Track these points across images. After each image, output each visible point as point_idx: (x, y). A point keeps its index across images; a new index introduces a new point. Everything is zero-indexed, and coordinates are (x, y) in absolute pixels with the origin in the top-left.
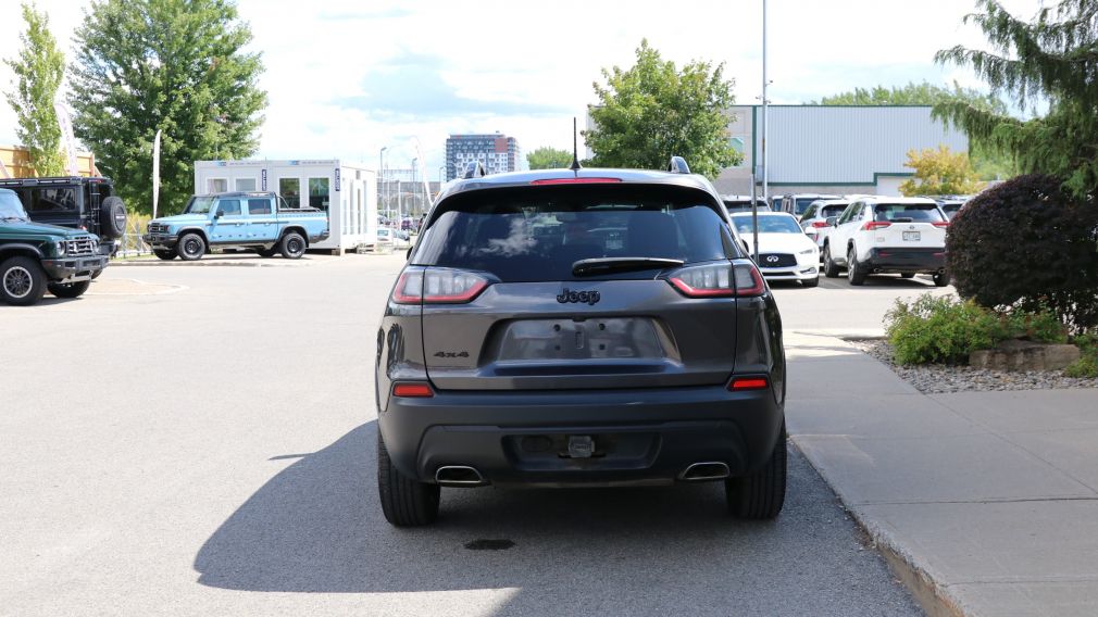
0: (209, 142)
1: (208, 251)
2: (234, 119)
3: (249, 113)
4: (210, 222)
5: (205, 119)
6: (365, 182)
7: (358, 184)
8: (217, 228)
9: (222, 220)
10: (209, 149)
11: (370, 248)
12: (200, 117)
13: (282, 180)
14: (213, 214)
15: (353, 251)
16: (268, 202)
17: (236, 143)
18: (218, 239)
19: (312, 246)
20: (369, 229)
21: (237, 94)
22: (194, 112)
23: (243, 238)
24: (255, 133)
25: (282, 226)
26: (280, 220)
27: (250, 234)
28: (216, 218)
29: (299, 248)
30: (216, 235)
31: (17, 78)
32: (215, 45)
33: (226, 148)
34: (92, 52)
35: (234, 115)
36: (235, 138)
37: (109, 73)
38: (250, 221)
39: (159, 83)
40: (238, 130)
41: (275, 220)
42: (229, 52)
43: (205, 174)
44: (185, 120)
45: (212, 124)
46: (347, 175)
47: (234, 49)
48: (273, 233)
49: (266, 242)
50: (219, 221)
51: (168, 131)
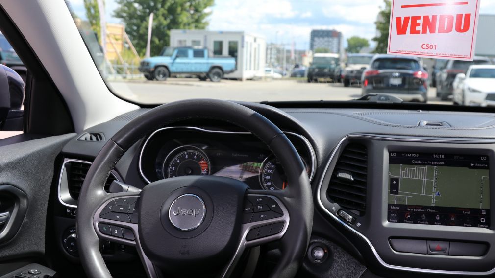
0: (183, 22)
1: (169, 76)
2: (196, 10)
3: (205, 7)
4: (172, 61)
5: (181, 10)
6: (259, 45)
7: (255, 45)
8: (175, 65)
9: (178, 60)
11: (260, 79)
12: (179, 9)
14: (174, 56)
15: (251, 79)
16: (203, 52)
17: (198, 22)
18: (176, 71)
19: (226, 76)
20: (260, 68)
22: (177, 7)
23: (189, 71)
25: (210, 66)
26: (209, 61)
27: (193, 68)
28: (175, 59)
30: (174, 69)
33: (192, 25)
38: (194, 61)
40: (200, 16)
41: (206, 62)
43: (176, 37)
44: (172, 11)
45: (185, 13)
46: (248, 39)
48: (205, 69)
49: (202, 73)
50: (176, 61)
51: (163, 15)
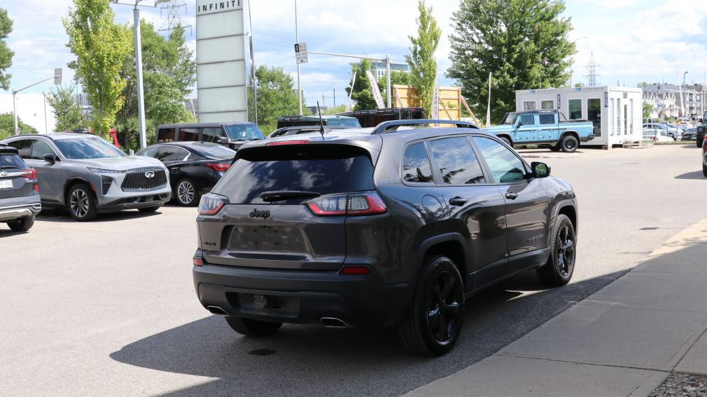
0: (534, 77)
2: (552, 61)
3: (563, 57)
4: (514, 130)
5: (532, 62)
6: (631, 100)
7: (625, 102)
8: (518, 133)
9: (522, 128)
10: (534, 81)
11: (635, 144)
12: (529, 62)
13: (570, 101)
14: (516, 124)
15: (620, 146)
16: (553, 116)
17: (554, 77)
18: (519, 141)
19: (582, 143)
20: (634, 131)
21: (555, 45)
22: (526, 59)
23: (536, 139)
24: (567, 70)
25: (561, 132)
26: (560, 127)
27: (540, 137)
28: (518, 127)
29: (573, 145)
30: (518, 138)
31: (412, 46)
32: (541, 15)
33: (547, 80)
34: (464, 25)
35: (553, 59)
36: (554, 74)
37: (475, 38)
38: (540, 128)
39: (503, 41)
40: (557, 67)
41: (557, 127)
42: (549, 19)
43: (523, 98)
44: (519, 64)
45: (537, 65)
46: (614, 96)
47: (553, 17)
48: (555, 136)
49: (552, 141)
50: (520, 129)
51: (508, 71)
